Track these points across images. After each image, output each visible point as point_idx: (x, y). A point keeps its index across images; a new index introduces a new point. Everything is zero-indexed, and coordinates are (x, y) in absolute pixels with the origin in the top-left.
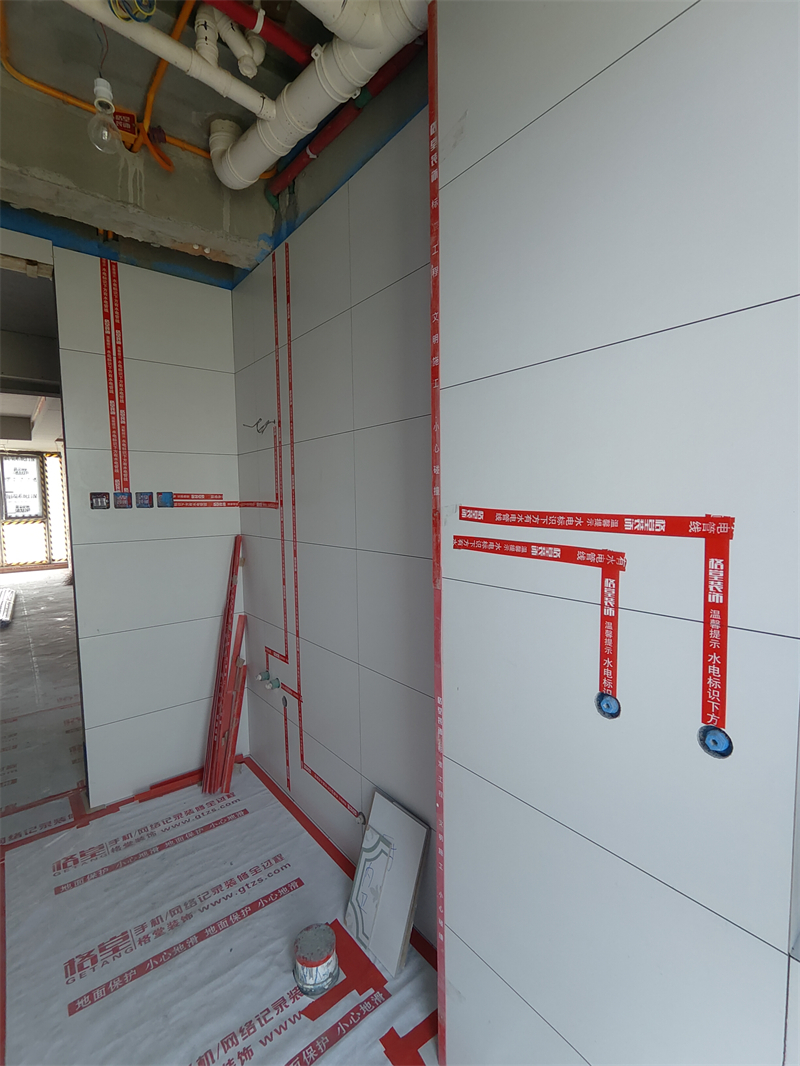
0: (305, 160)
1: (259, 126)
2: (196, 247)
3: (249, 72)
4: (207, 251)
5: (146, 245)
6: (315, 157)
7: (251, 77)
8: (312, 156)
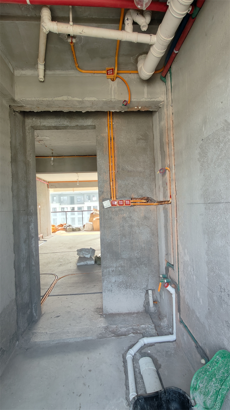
0: (174, 55)
1: (151, 49)
2: (136, 108)
3: (145, 29)
4: (140, 108)
5: (120, 112)
6: (178, 52)
7: (146, 30)
8: (176, 52)
